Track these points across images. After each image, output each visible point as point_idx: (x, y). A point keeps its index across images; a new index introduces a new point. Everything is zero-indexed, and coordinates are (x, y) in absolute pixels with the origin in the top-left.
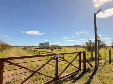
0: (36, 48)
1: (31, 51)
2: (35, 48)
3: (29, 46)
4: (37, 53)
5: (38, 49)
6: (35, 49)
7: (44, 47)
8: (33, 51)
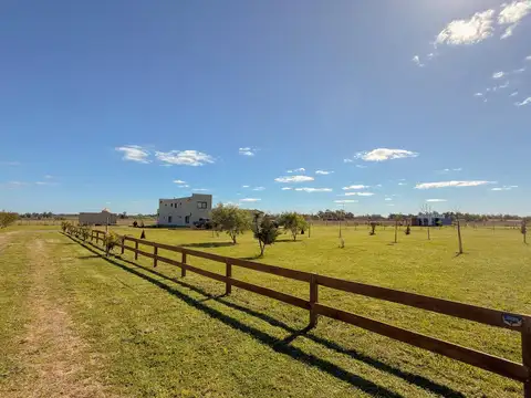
0: (143, 227)
1: (110, 246)
2: (135, 224)
3: (105, 212)
4: (161, 267)
5: (154, 227)
6: (136, 233)
7: (187, 221)
8: (123, 248)
